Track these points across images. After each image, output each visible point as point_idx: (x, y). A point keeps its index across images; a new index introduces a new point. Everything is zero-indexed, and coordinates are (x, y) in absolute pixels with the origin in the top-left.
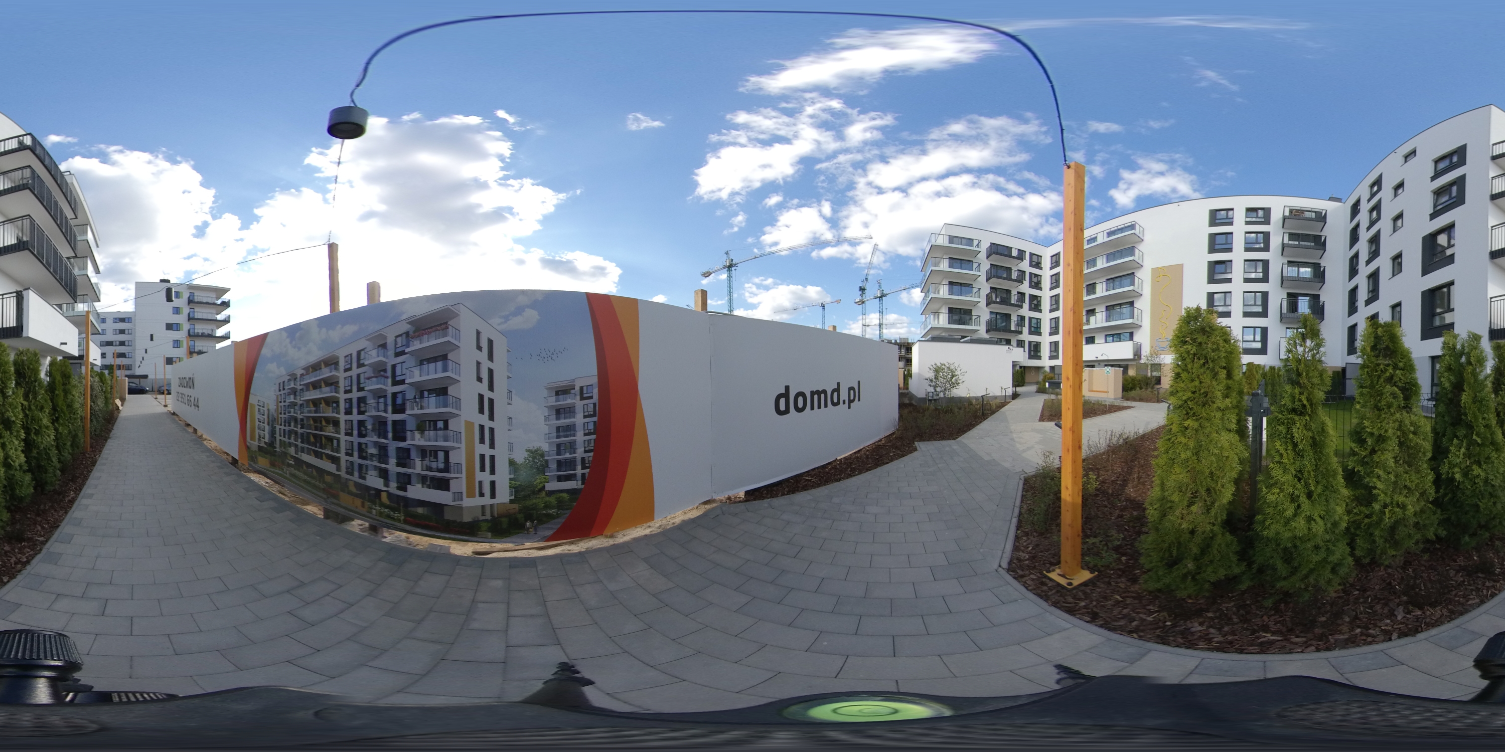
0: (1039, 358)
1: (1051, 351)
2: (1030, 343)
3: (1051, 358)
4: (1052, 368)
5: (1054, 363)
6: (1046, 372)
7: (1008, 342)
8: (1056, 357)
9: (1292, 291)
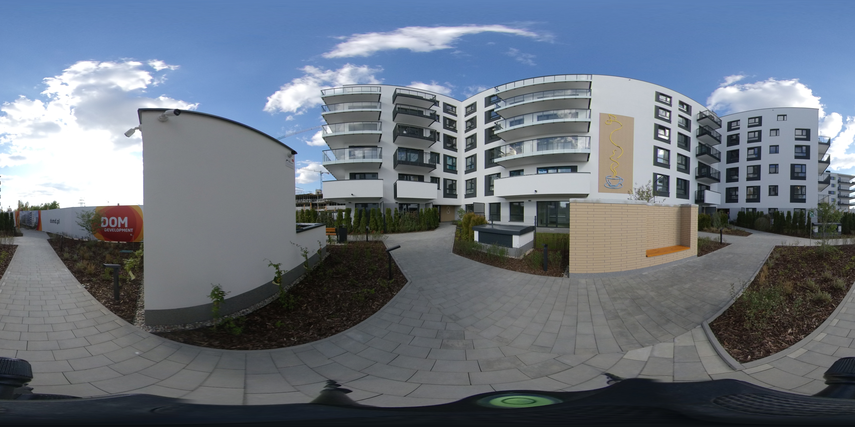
0: (455, 196)
1: (467, 190)
2: (445, 180)
3: (467, 196)
4: (470, 207)
5: (471, 201)
6: (462, 211)
7: (421, 179)
8: (474, 195)
9: (700, 161)
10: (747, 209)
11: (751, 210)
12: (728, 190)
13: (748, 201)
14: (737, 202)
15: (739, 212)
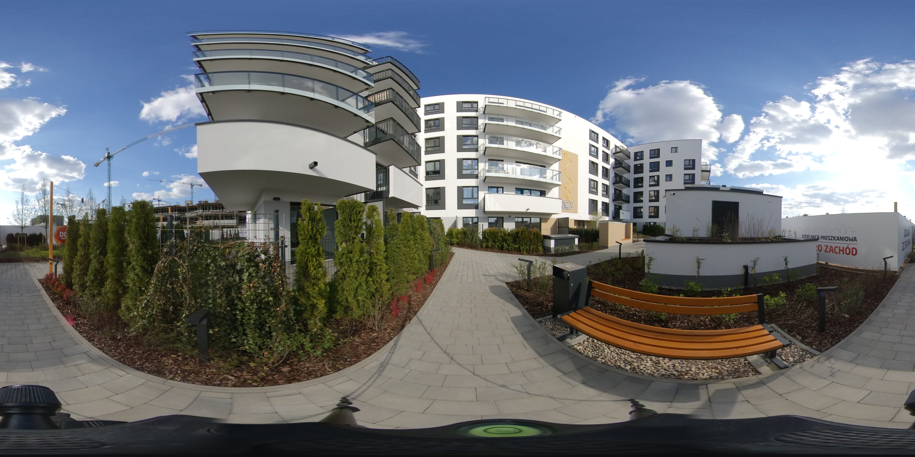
9: (616, 188)
10: (650, 223)
11: (652, 224)
12: (635, 209)
13: (650, 217)
14: (642, 218)
15: (644, 225)
